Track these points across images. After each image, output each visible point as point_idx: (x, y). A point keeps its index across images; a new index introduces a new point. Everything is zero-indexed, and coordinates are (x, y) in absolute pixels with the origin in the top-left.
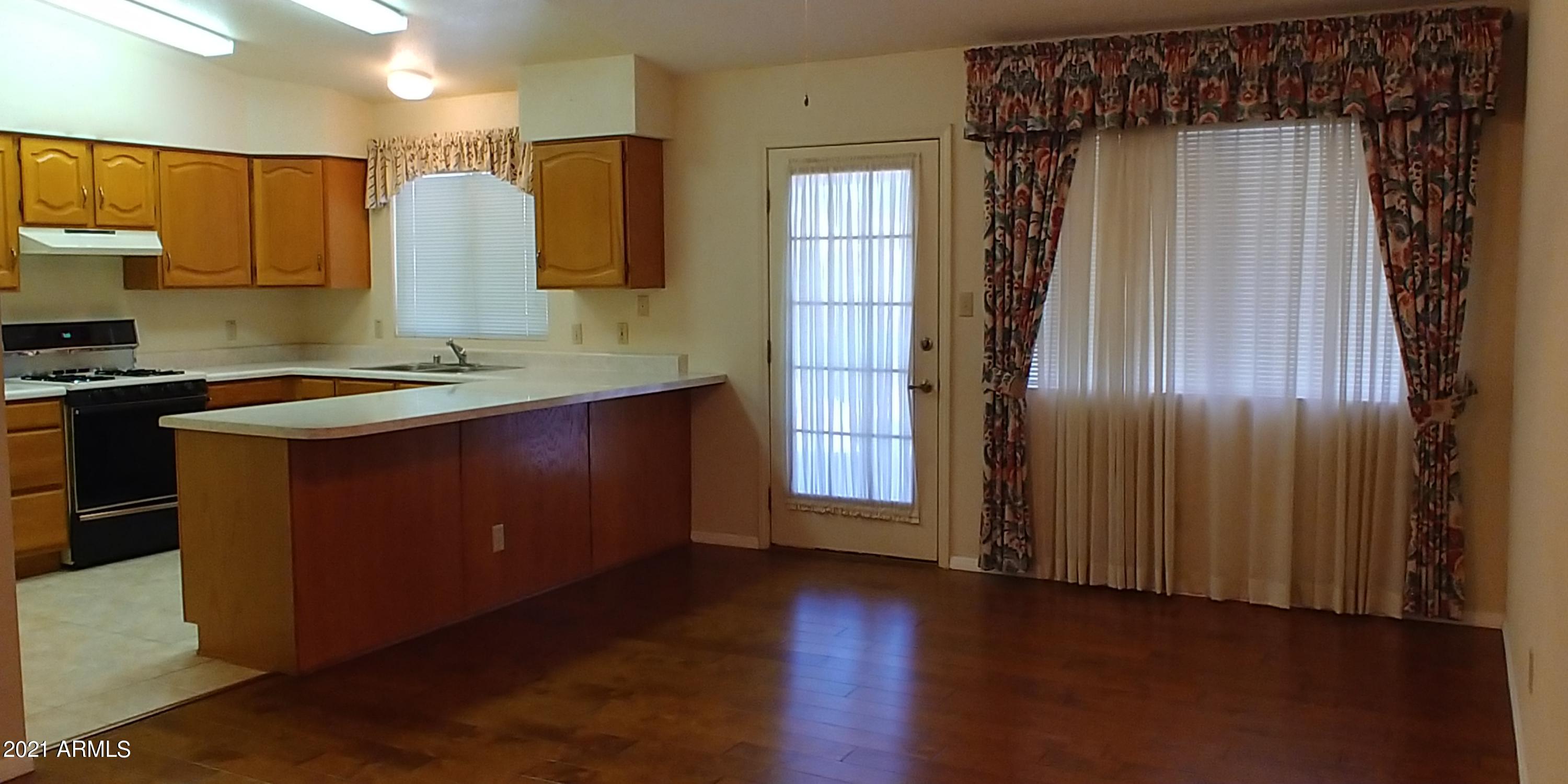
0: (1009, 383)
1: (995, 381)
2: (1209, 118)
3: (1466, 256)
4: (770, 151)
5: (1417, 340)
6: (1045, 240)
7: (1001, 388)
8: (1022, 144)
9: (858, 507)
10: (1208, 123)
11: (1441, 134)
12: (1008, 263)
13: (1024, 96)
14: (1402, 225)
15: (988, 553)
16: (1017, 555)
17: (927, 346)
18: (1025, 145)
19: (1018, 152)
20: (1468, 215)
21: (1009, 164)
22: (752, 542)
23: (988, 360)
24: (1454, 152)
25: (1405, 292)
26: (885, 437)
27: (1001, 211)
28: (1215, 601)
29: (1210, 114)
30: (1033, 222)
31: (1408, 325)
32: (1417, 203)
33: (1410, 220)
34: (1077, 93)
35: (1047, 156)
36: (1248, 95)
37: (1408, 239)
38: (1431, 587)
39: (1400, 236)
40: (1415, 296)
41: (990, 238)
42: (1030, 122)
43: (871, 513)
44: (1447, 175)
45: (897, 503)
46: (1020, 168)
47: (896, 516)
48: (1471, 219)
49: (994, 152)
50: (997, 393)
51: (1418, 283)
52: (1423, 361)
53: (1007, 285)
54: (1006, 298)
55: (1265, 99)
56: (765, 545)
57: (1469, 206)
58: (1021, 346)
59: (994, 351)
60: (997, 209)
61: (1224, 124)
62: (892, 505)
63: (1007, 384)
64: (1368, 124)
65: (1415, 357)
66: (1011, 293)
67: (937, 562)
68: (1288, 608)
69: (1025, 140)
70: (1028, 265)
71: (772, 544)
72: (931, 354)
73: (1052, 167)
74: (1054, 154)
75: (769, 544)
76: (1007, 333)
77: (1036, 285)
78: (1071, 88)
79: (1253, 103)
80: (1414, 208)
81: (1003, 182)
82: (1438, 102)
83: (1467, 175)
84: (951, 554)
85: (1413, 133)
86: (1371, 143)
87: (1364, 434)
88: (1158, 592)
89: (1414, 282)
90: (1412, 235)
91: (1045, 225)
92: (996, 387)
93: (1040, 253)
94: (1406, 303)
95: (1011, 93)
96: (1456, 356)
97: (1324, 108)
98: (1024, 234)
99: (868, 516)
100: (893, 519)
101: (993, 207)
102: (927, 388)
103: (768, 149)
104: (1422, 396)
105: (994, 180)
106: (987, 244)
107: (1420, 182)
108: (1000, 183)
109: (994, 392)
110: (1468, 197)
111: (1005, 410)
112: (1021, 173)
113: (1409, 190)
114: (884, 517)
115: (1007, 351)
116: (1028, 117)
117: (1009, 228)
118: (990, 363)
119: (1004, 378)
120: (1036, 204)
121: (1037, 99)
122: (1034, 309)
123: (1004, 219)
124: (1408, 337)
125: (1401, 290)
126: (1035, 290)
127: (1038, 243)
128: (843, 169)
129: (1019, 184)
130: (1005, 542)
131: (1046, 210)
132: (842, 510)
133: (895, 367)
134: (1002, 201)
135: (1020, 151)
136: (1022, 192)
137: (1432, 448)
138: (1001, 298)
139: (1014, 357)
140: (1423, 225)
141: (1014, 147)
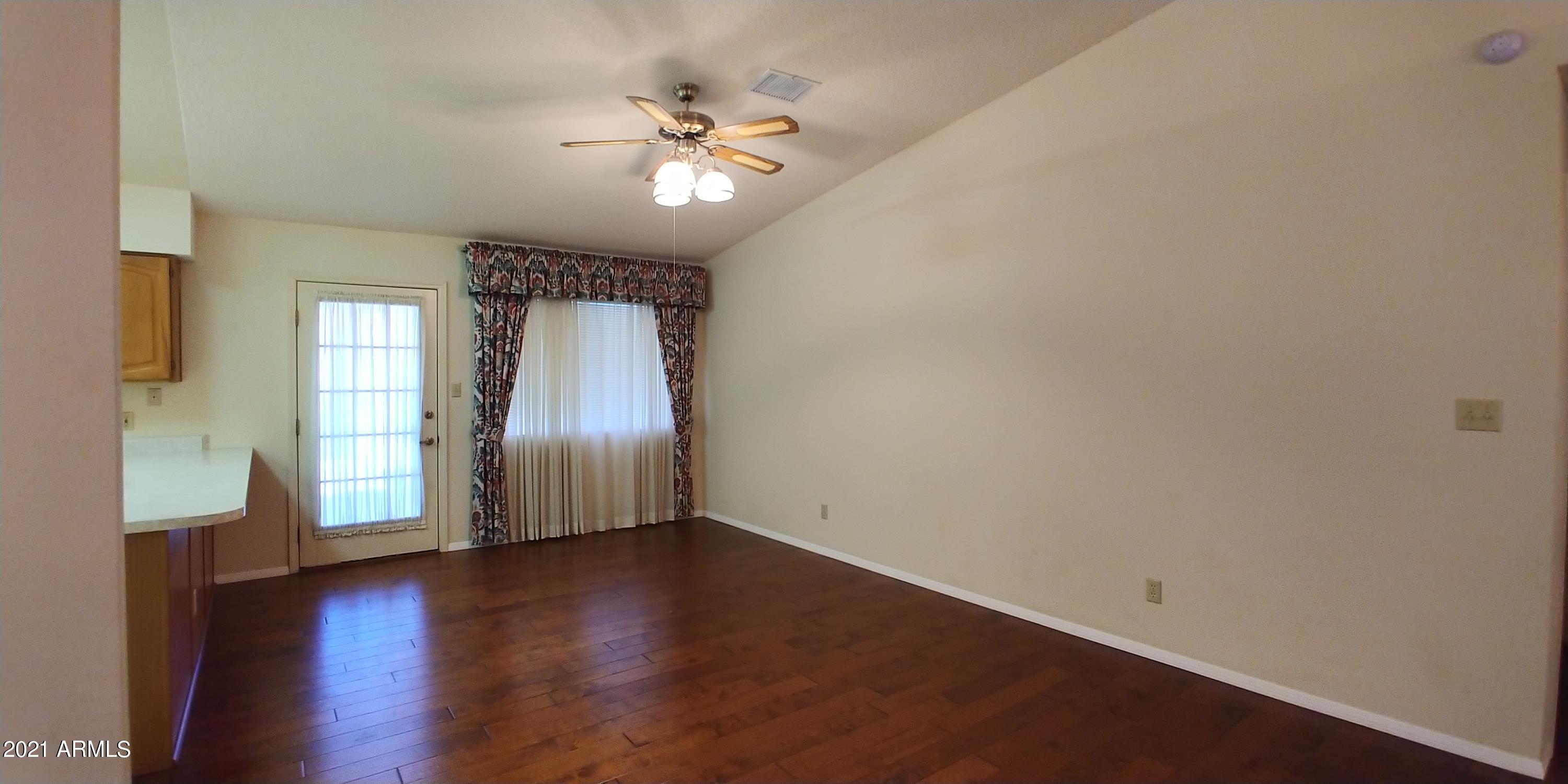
0: (496, 434)
1: (487, 434)
2: (602, 298)
3: (692, 365)
4: (298, 282)
5: (679, 400)
6: (515, 354)
7: (491, 438)
8: (500, 299)
9: (379, 526)
10: (602, 300)
11: (683, 315)
12: (492, 366)
13: (508, 273)
14: (671, 352)
15: (484, 534)
16: (503, 532)
17: (428, 416)
18: (502, 300)
19: (498, 304)
20: (693, 349)
21: (492, 310)
22: (283, 571)
23: (481, 422)
24: (688, 322)
25: (674, 380)
26: (400, 476)
27: (488, 336)
28: (602, 532)
29: (602, 296)
30: (508, 343)
31: (676, 394)
32: (677, 342)
33: (675, 350)
34: (537, 277)
35: (515, 308)
36: (620, 290)
37: (674, 358)
38: (687, 504)
39: (671, 356)
40: (678, 382)
41: (481, 352)
42: (512, 288)
43: (390, 528)
44: (686, 332)
45: (410, 518)
46: (500, 313)
47: (409, 526)
48: (694, 350)
49: (483, 302)
50: (487, 440)
51: (679, 376)
52: (681, 409)
53: (492, 378)
54: (492, 386)
55: (626, 292)
56: (295, 569)
57: (693, 345)
58: (502, 412)
59: (485, 416)
60: (484, 335)
61: (609, 302)
62: (406, 520)
63: (494, 434)
64: (658, 307)
65: (678, 407)
66: (494, 382)
67: (438, 549)
68: (635, 526)
69: (502, 297)
70: (506, 367)
71: (300, 568)
72: (433, 422)
73: (518, 314)
74: (519, 307)
75: (298, 567)
76: (493, 406)
77: (510, 378)
78: (534, 273)
79: (621, 293)
80: (676, 345)
81: (489, 320)
82: (688, 302)
83: (692, 333)
84: (449, 542)
85: (674, 314)
86: (659, 316)
87: (658, 443)
88: (577, 534)
89: (677, 376)
90: (676, 356)
91: (514, 345)
92: (487, 437)
93: (512, 361)
94: (675, 385)
95: (500, 271)
96: (691, 406)
97: (649, 299)
98: (503, 350)
99: (388, 530)
100: (407, 528)
101: (483, 333)
102: (430, 442)
103: (297, 281)
104: (681, 423)
105: (483, 318)
106: (479, 354)
107: (678, 334)
108: (487, 320)
109: (485, 440)
110: (693, 341)
111: (492, 450)
112: (501, 315)
113: (674, 337)
114: (400, 529)
115: (494, 416)
116: (511, 285)
117: (493, 344)
118: (482, 423)
119: (493, 431)
120: (509, 332)
121: (516, 276)
122: (509, 392)
123: (490, 341)
124: (676, 399)
125: (672, 380)
126: (509, 381)
127: (511, 355)
128: (365, 301)
129: (499, 321)
130: (496, 526)
131: (515, 337)
132: (366, 531)
133: (409, 430)
134: (488, 330)
135: (500, 303)
136: (501, 326)
137: (685, 445)
138: (489, 386)
139: (498, 418)
140: (679, 352)
141: (495, 300)
